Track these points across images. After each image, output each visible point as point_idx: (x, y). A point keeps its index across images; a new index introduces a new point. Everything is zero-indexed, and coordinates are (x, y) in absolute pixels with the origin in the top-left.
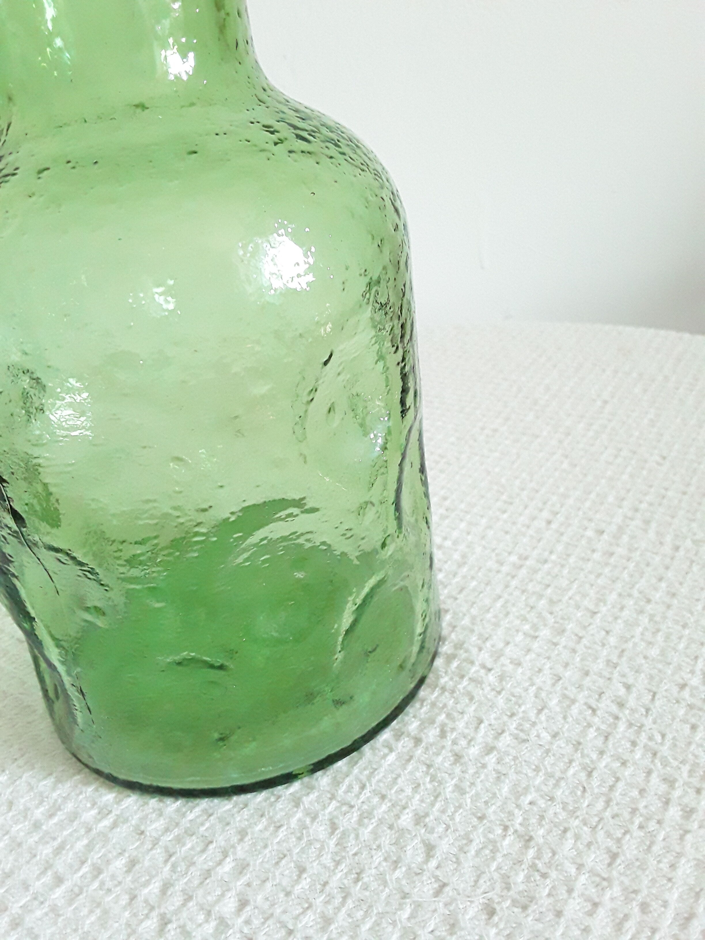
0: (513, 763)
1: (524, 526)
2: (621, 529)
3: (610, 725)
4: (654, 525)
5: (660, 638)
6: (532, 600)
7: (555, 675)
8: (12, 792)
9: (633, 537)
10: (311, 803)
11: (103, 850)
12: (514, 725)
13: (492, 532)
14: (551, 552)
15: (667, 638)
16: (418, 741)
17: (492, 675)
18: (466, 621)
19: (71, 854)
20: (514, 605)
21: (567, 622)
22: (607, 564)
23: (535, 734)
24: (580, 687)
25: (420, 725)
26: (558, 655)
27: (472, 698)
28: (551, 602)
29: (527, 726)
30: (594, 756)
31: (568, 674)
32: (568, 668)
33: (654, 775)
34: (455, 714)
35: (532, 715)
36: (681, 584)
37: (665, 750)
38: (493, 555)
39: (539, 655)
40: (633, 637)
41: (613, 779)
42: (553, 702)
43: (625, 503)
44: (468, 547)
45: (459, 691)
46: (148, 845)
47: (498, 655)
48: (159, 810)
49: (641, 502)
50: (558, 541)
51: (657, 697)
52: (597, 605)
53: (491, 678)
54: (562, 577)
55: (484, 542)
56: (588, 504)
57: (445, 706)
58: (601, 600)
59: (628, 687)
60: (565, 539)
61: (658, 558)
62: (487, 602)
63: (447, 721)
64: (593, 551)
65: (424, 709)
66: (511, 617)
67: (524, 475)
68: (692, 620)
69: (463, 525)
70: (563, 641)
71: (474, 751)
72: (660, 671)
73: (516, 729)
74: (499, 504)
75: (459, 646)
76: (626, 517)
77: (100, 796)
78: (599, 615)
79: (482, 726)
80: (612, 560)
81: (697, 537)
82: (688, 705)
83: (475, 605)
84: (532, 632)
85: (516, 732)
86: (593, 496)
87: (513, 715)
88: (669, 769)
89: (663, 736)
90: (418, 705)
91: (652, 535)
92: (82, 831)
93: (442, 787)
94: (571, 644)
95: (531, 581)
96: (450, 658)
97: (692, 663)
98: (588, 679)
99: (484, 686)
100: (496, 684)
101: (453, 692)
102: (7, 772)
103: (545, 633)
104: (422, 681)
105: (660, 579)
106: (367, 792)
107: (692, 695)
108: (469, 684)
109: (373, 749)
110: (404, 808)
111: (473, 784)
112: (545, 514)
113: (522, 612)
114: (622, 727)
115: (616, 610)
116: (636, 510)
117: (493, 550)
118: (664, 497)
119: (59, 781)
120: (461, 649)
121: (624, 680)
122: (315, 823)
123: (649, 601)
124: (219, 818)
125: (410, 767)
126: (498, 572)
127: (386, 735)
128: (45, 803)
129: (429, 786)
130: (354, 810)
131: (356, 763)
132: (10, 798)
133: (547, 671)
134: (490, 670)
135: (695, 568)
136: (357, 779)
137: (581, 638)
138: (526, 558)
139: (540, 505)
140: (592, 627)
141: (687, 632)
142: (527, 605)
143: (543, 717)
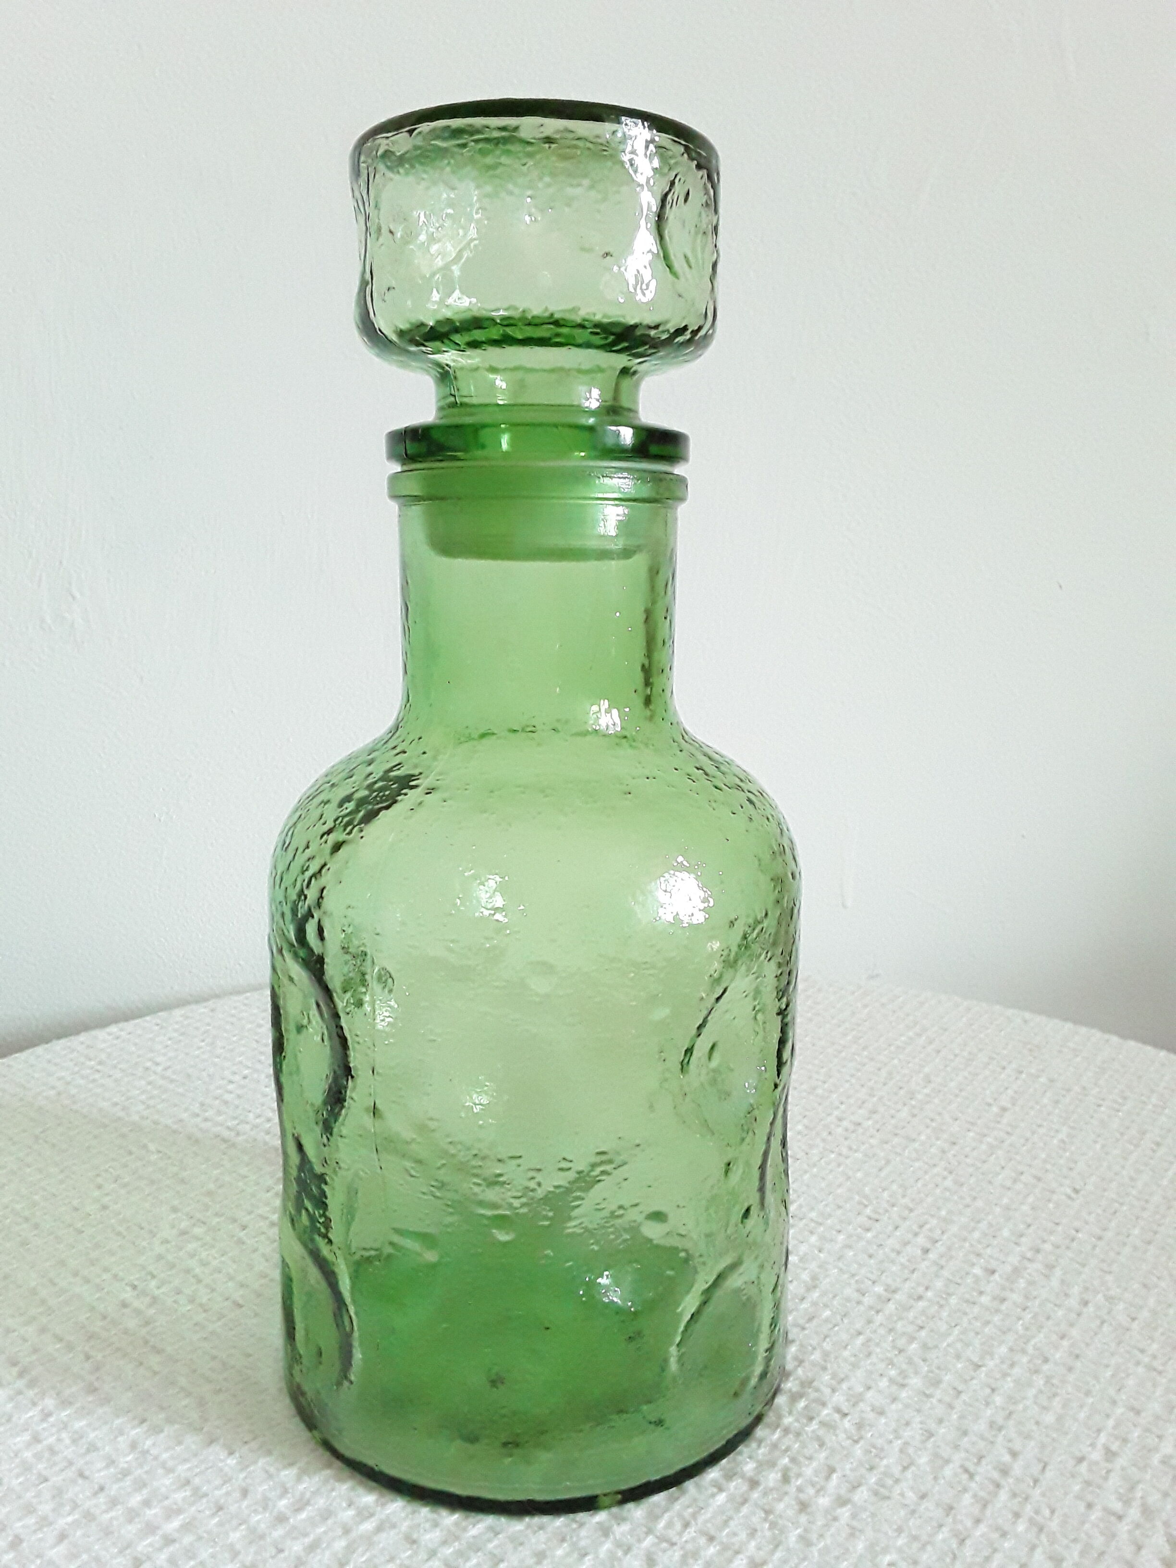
0: (869, 1520)
1: (893, 1250)
2: (1016, 1271)
3: (989, 1493)
4: (1058, 1272)
5: (1056, 1403)
6: (902, 1342)
7: (926, 1431)
8: (246, 1478)
9: (1031, 1283)
10: (623, 1534)
11: (368, 1555)
12: (873, 1480)
13: (851, 1253)
14: (927, 1288)
15: (1065, 1405)
16: (754, 1483)
17: (849, 1421)
18: (816, 1356)
19: (327, 1553)
20: (878, 1345)
21: (944, 1373)
22: (997, 1311)
23: (899, 1492)
24: (956, 1447)
25: (757, 1468)
26: (931, 1409)
27: (822, 1445)
28: (925, 1347)
29: (890, 1482)
30: (969, 1523)
31: (942, 1431)
32: (943, 1425)
33: (1039, 1550)
34: (801, 1459)
35: (896, 1471)
36: (1087, 1345)
37: (1054, 1525)
38: (853, 1281)
39: (907, 1406)
40: (1024, 1398)
41: (990, 1550)
42: (923, 1460)
43: (1023, 1240)
44: (820, 1267)
45: (807, 1434)
46: (423, 1555)
47: (856, 1400)
48: (434, 1520)
49: (1044, 1241)
50: (937, 1276)
51: (1049, 1468)
52: (982, 1358)
53: (847, 1423)
54: (940, 1319)
55: (840, 1265)
56: (977, 1235)
57: (787, 1450)
58: (988, 1352)
59: (1014, 1454)
60: (945, 1273)
61: (1060, 1313)
62: (844, 1336)
63: (791, 1465)
64: (981, 1293)
65: (762, 1451)
66: (874, 1359)
67: (894, 1187)
68: (1098, 1387)
69: (813, 1239)
70: (938, 1394)
71: (824, 1501)
72: (1053, 1439)
73: (876, 1484)
74: (862, 1219)
75: (807, 1384)
76: (1024, 1257)
77: (359, 1496)
78: (984, 1369)
79: (835, 1476)
80: (1003, 1307)
81: (1112, 1293)
82: (1086, 1482)
83: (828, 1340)
84: (900, 1380)
85: (876, 1487)
86: (983, 1225)
87: (871, 1468)
88: (1056, 1546)
89: (1053, 1512)
90: (754, 1445)
91: (1055, 1282)
92: (339, 1532)
93: (784, 1536)
94: (947, 1399)
95: (900, 1318)
96: (795, 1398)
97: (1094, 1435)
98: (966, 1439)
99: (838, 1431)
100: (853, 1431)
101: (798, 1434)
102: (237, 1455)
103: (915, 1382)
104: (759, 1419)
105: (1063, 1337)
106: (691, 1532)
107: (1090, 1470)
108: (819, 1428)
109: (698, 1486)
110: (737, 1552)
111: (821, 1536)
112: (921, 1240)
113: (889, 1355)
114: (1003, 1495)
115: (1005, 1367)
116: (1038, 1251)
117: (853, 1275)
118: (1073, 1240)
119: (304, 1472)
120: (810, 1387)
121: (1010, 1445)
122: (629, 1556)
123: (1046, 1360)
124: (509, 1537)
125: (745, 1510)
126: (859, 1303)
127: (713, 1474)
128: (289, 1495)
129: (768, 1534)
130: (675, 1548)
131: (677, 1499)
132: (244, 1484)
133: (916, 1425)
134: (846, 1415)
135: (1106, 1328)
136: (680, 1515)
137: (960, 1392)
138: (894, 1291)
139: (915, 1228)
140: (975, 1382)
141: (1090, 1400)
142: (894, 1347)
143: (909, 1474)
